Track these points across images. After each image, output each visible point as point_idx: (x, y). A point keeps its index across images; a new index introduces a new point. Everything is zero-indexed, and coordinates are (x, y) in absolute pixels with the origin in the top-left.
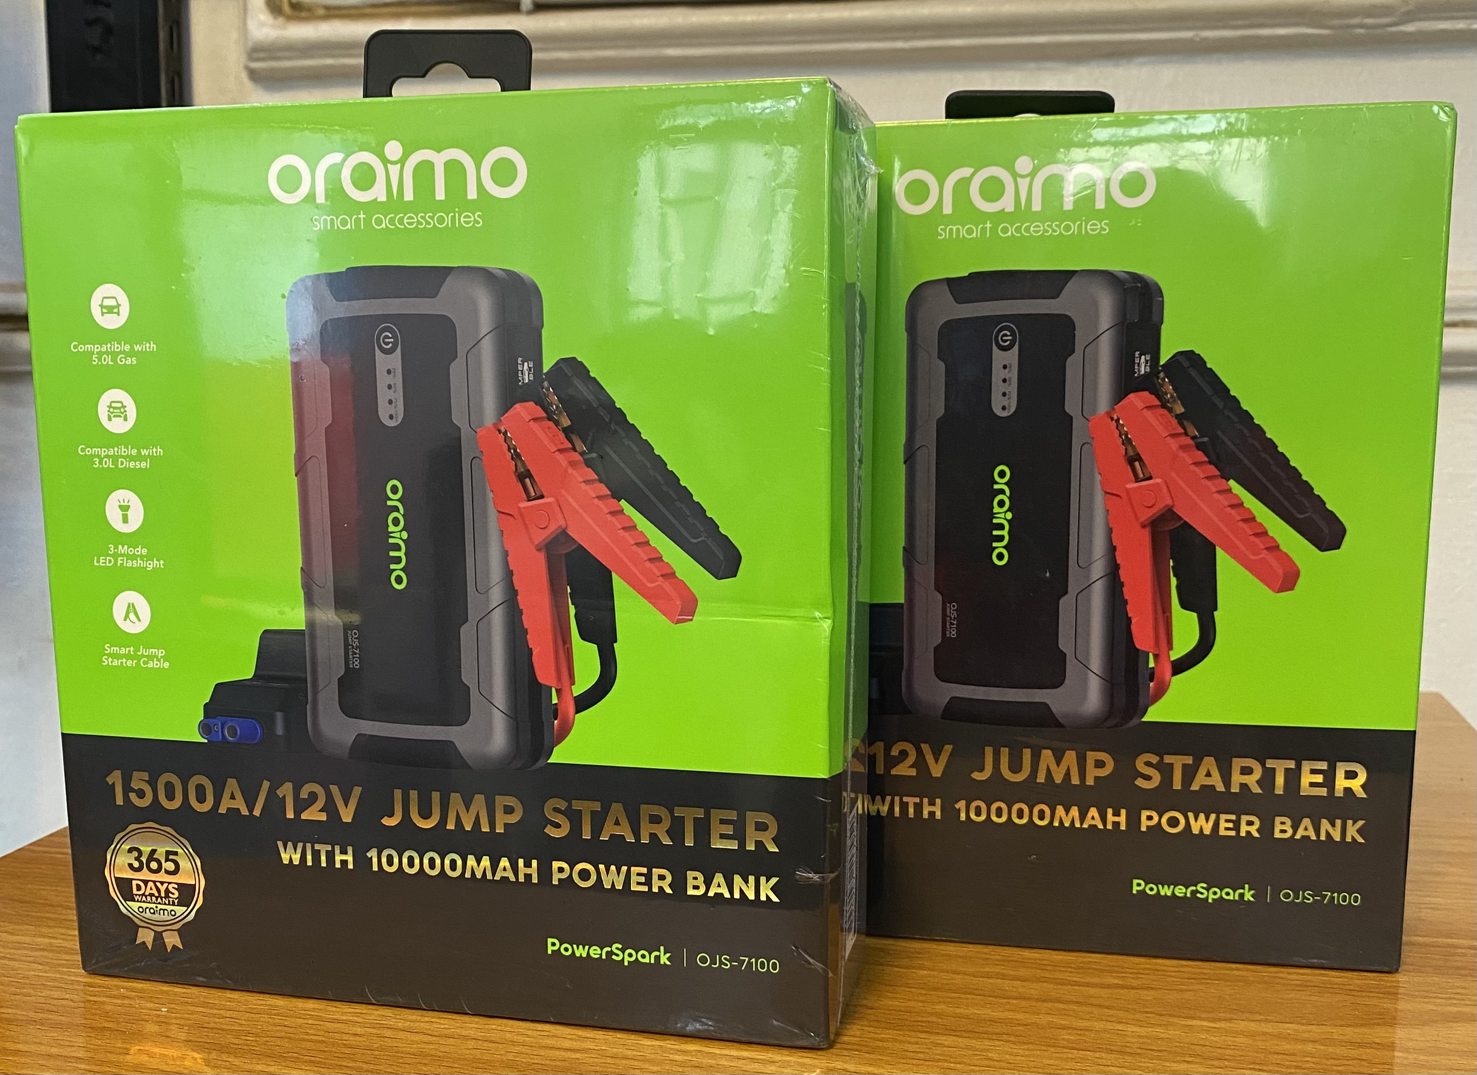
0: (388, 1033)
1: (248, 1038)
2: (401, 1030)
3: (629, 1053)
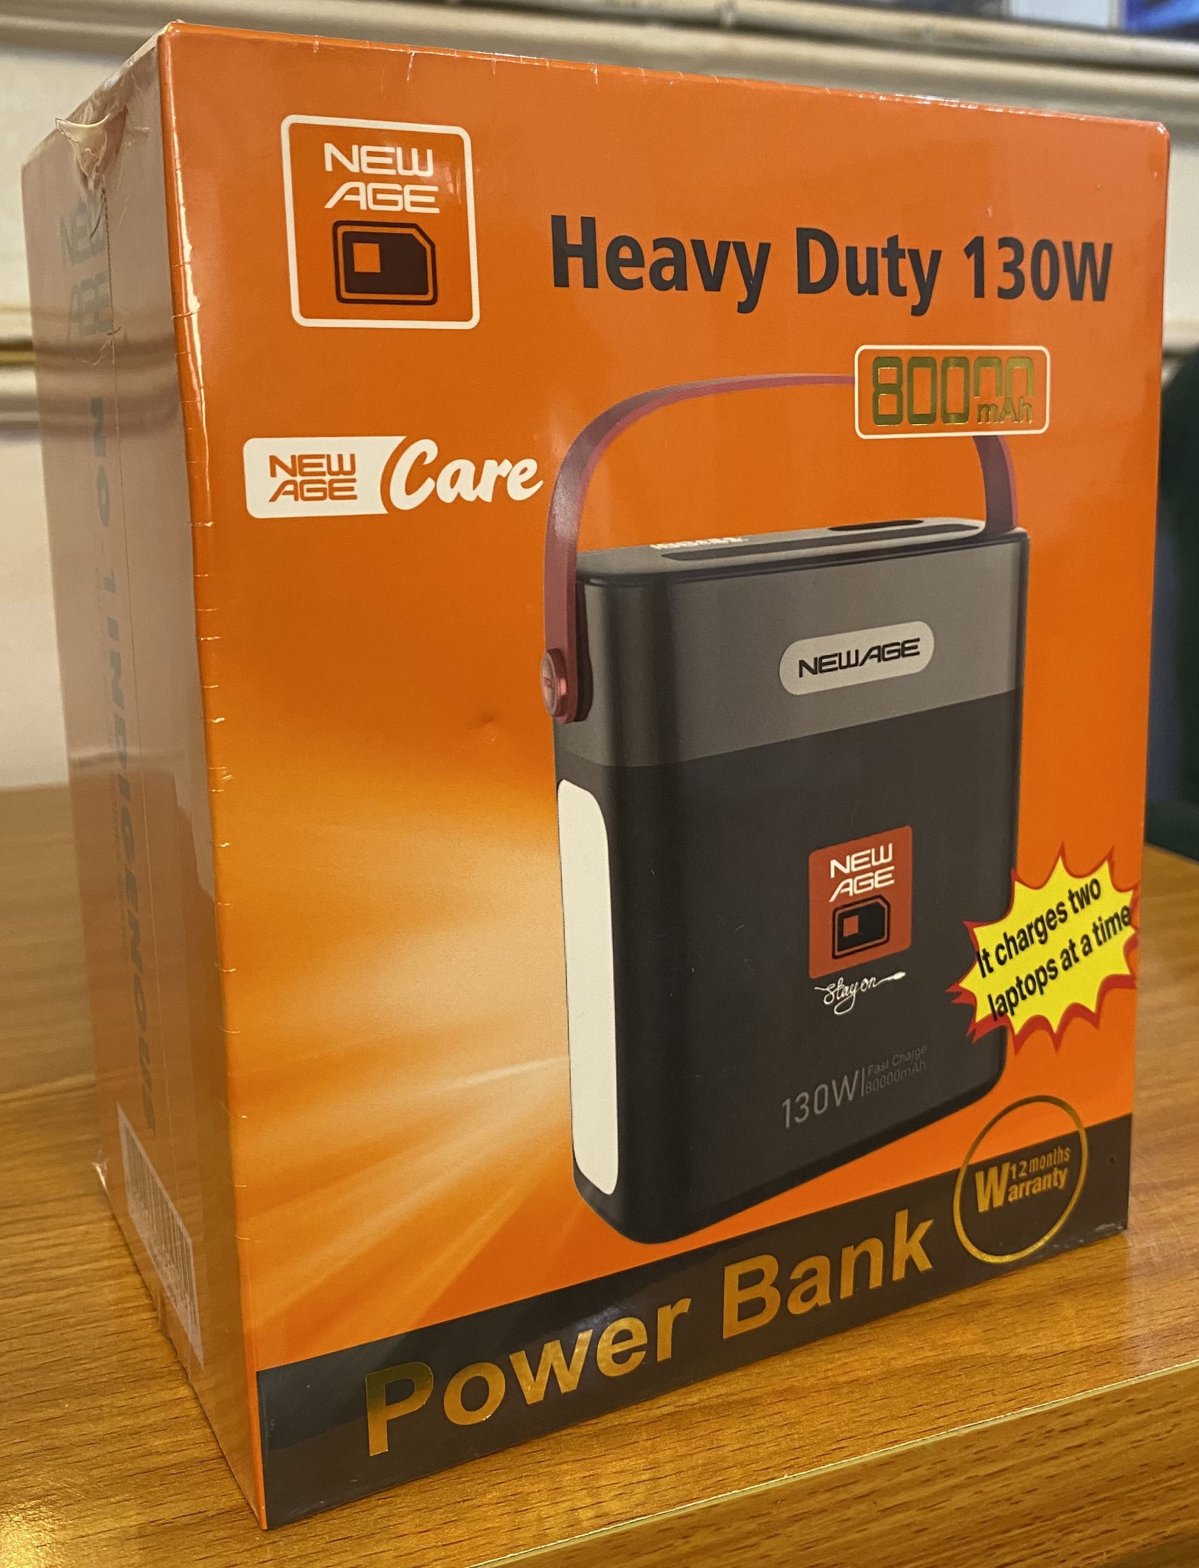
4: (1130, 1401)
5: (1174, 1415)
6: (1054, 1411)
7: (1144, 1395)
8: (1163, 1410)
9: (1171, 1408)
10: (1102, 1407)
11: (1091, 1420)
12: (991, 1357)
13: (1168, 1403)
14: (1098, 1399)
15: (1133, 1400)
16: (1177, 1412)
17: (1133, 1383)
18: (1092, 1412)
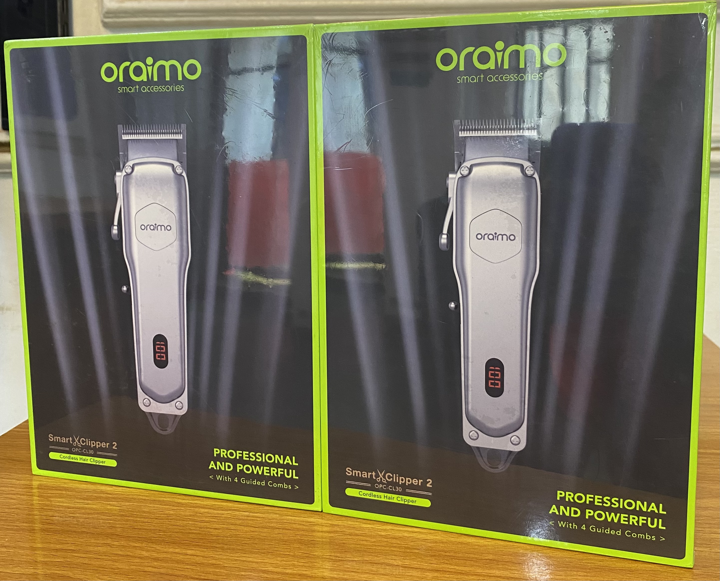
0: (233, 527)
1: (160, 533)
2: (238, 525)
3: (357, 532)
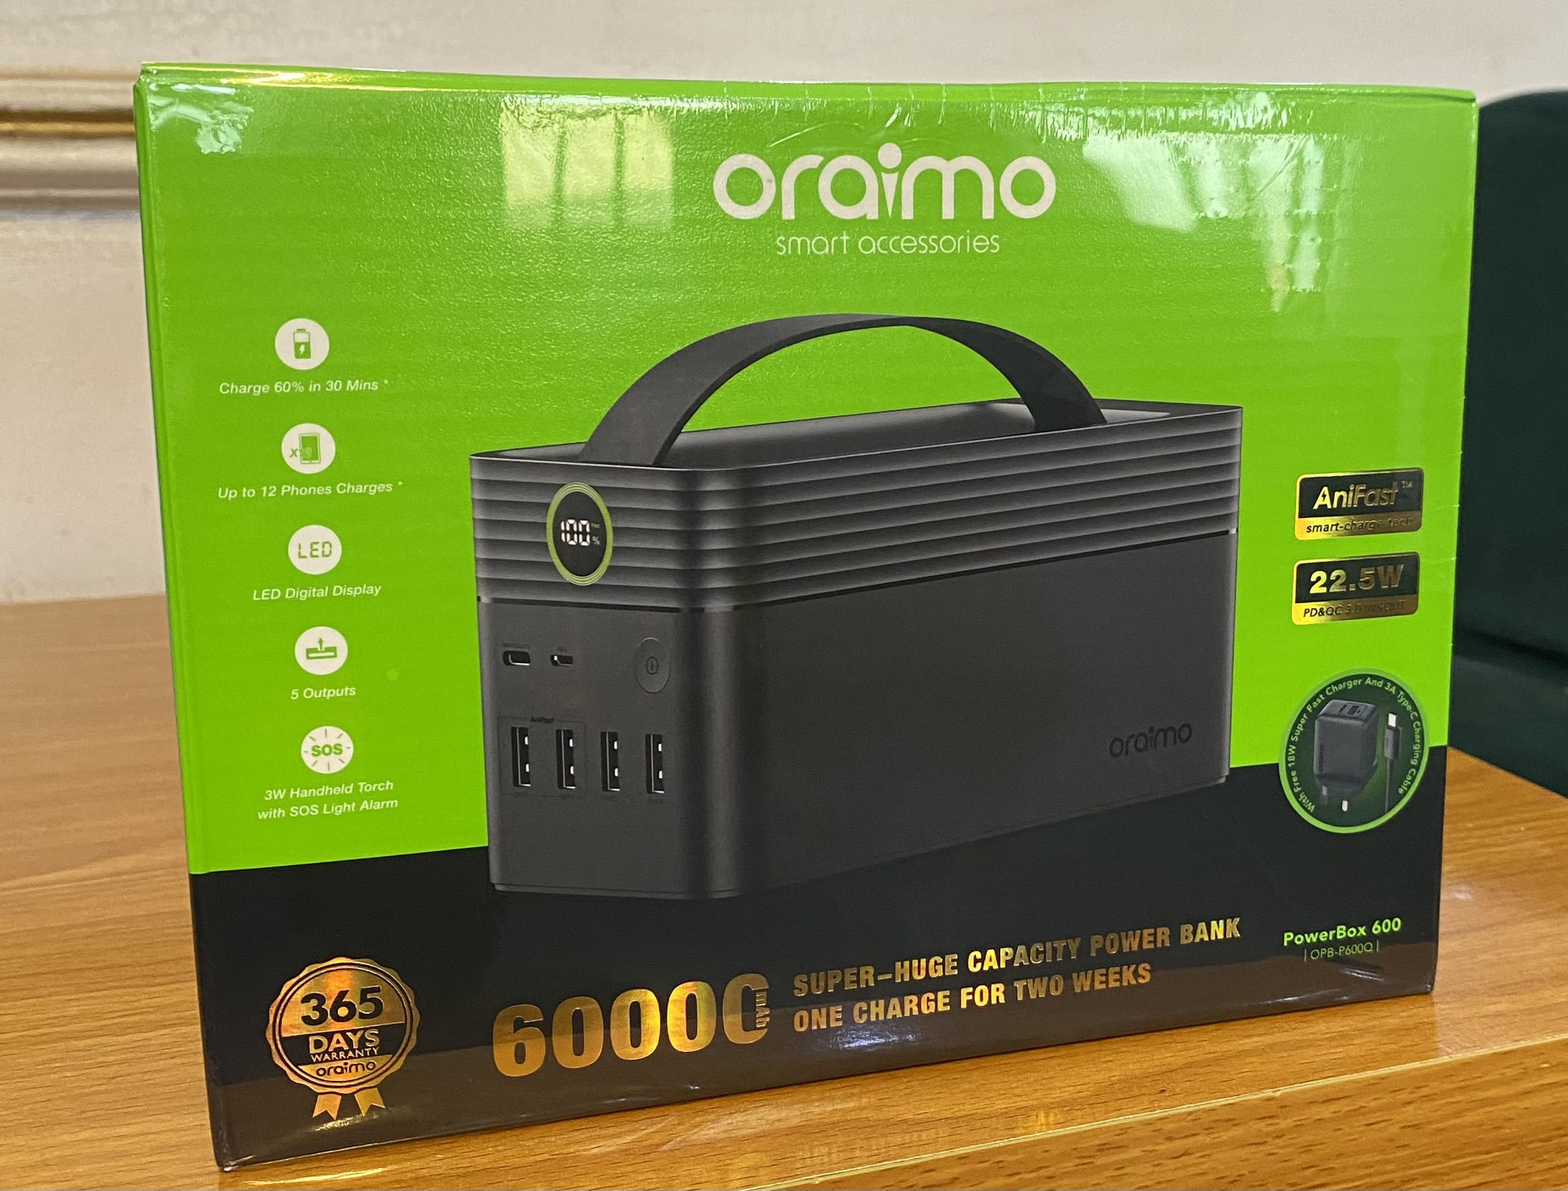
4: (998, 1162)
5: (1047, 1180)
6: (915, 1166)
7: (1015, 1158)
8: (1035, 1175)
9: (1043, 1173)
10: (967, 1167)
11: (956, 1178)
12: (875, 1120)
13: (1041, 1168)
14: (964, 1158)
15: (1001, 1162)
16: (1051, 1178)
17: (1002, 1144)
18: (957, 1170)
